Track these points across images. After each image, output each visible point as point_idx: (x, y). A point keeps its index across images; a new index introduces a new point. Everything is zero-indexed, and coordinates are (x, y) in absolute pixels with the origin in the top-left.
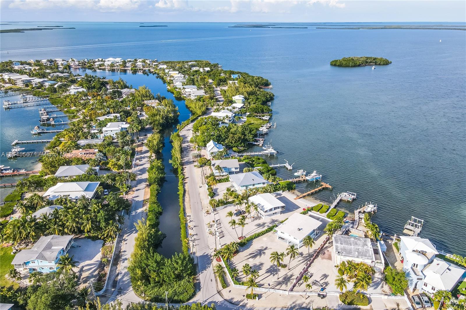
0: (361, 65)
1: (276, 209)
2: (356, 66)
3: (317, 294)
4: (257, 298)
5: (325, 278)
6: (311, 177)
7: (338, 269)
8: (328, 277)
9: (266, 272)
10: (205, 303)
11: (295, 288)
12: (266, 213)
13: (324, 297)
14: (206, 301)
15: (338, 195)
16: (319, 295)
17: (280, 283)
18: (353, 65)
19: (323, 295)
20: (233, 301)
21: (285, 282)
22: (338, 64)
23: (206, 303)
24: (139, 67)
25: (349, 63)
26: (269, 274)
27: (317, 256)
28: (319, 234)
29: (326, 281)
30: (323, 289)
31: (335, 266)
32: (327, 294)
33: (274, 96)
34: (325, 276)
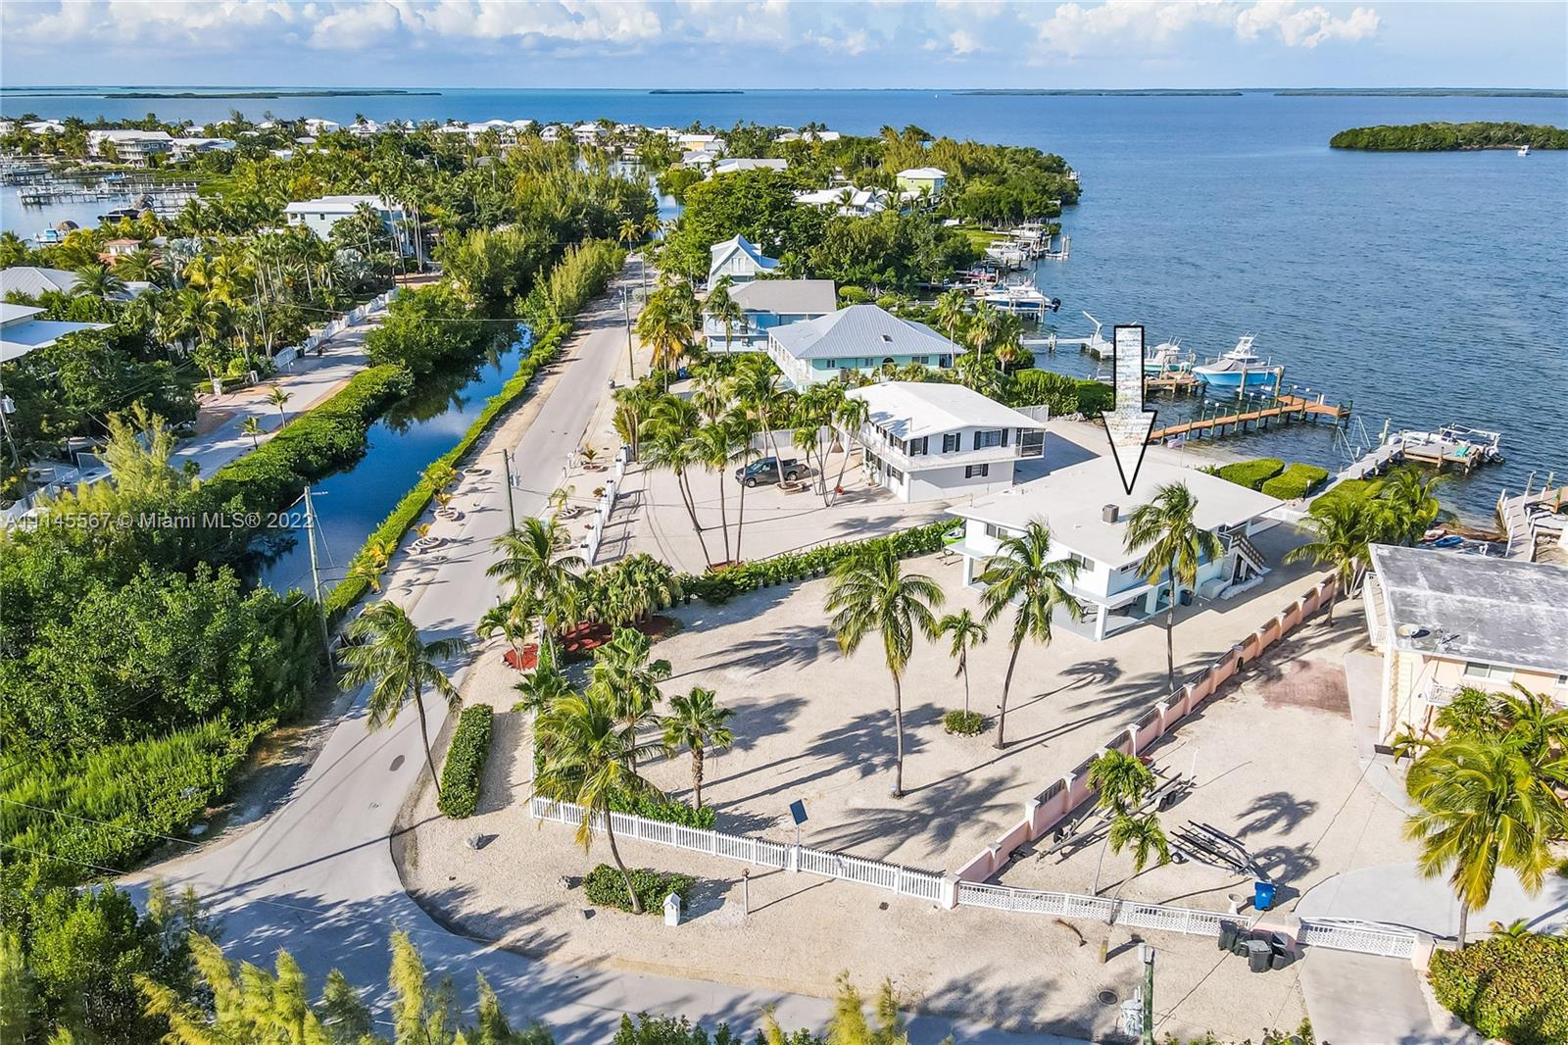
0: (1460, 145)
1: (988, 444)
2: (1443, 149)
3: (1215, 931)
4: (670, 904)
5: (1282, 823)
6: (1220, 367)
7: (1404, 764)
8: (1305, 814)
9: (815, 751)
10: (226, 899)
11: (1024, 866)
12: (920, 463)
13: (1277, 954)
14: (240, 890)
15: (1381, 436)
16: (1233, 937)
17: (891, 826)
18: (1430, 144)
19: (1273, 939)
20: (455, 910)
21: (935, 822)
22: (1364, 141)
23: (239, 903)
24: (584, 140)
25: (1412, 139)
26: (835, 760)
27: (1232, 683)
28: (1255, 581)
29: (1292, 841)
30: (1272, 896)
31: (1380, 749)
32: (1311, 938)
33: (1079, 192)
34: (1288, 809)
